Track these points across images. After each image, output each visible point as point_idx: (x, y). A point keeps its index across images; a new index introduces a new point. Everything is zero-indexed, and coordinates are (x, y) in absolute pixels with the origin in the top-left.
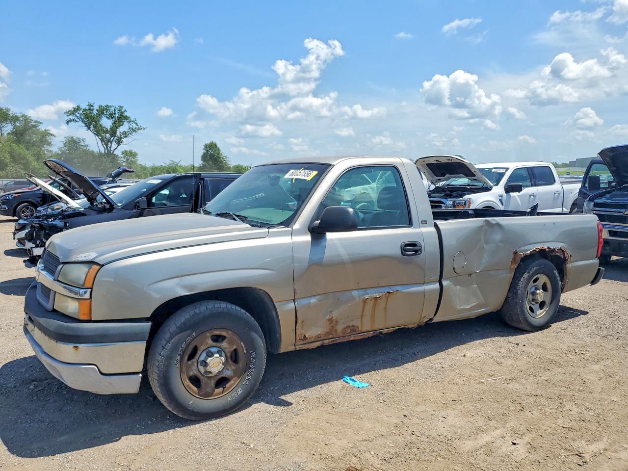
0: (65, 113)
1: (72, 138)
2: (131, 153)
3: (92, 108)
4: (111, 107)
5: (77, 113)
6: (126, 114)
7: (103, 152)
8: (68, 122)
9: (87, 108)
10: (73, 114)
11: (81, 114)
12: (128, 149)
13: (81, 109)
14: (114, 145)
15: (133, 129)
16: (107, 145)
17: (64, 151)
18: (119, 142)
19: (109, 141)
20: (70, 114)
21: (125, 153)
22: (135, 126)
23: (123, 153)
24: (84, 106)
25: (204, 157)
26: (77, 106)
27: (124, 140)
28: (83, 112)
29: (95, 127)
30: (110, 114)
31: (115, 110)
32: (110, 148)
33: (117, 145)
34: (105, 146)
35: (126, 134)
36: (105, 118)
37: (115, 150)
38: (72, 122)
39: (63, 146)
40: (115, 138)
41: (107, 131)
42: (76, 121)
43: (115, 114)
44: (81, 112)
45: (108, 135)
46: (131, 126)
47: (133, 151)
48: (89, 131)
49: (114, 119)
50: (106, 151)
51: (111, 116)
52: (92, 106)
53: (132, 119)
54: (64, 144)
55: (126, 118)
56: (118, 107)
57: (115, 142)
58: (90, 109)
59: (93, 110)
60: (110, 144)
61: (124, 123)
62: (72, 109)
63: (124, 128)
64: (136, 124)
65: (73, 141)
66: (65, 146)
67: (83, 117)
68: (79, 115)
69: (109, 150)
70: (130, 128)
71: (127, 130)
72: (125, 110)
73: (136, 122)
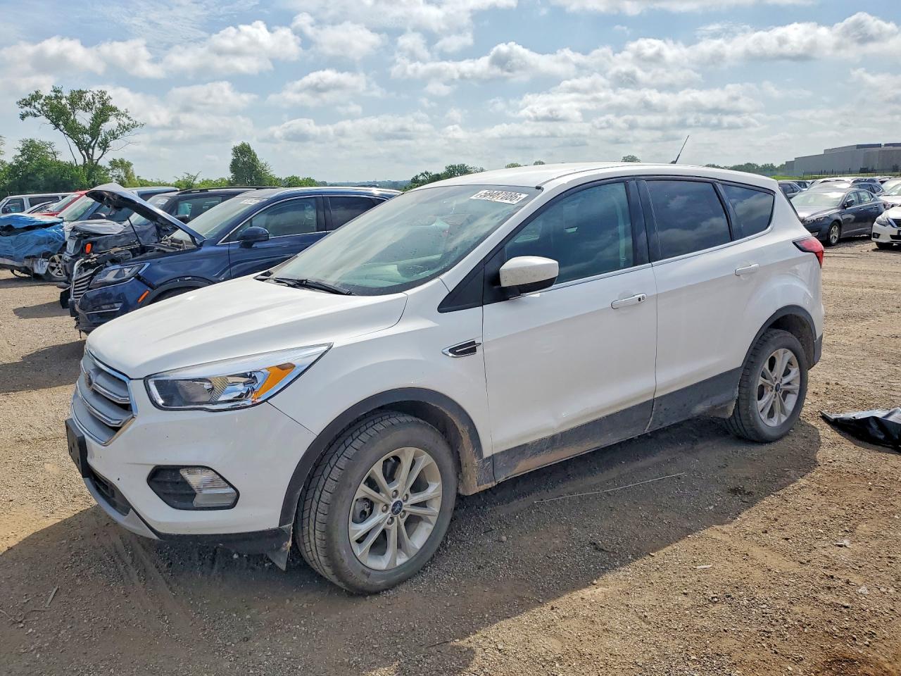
0: (17, 103)
1: (32, 141)
2: (122, 162)
3: (59, 95)
4: (86, 92)
5: (36, 104)
6: (112, 103)
7: (80, 161)
8: (23, 117)
9: (53, 94)
10: (30, 104)
11: (42, 105)
12: (117, 158)
13: (42, 96)
14: (97, 152)
15: (124, 127)
16: (88, 154)
17: (21, 163)
18: (105, 146)
19: (89, 145)
20: (26, 105)
21: (114, 164)
22: (127, 122)
23: (111, 163)
24: (47, 91)
25: (234, 167)
26: (37, 92)
27: (111, 144)
28: (45, 101)
29: (65, 124)
30: (88, 104)
31: (94, 99)
32: (92, 156)
34: (83, 152)
35: (114, 134)
36: (81, 110)
37: (98, 160)
38: (30, 117)
39: (20, 153)
40: (98, 141)
41: (85, 129)
43: (94, 103)
45: (86, 137)
46: (121, 123)
47: (125, 160)
48: (58, 130)
49: (94, 112)
50: (87, 160)
51: (88, 107)
52: (59, 92)
54: (21, 151)
55: (114, 109)
56: (97, 93)
57: (100, 147)
58: (56, 97)
59: (61, 97)
61: (111, 118)
62: (28, 97)
63: (111, 124)
64: (129, 118)
65: (37, 147)
66: (23, 155)
67: (45, 108)
68: (39, 107)
69: (91, 159)
70: (120, 125)
71: (115, 129)
72: (110, 98)
73: (128, 115)
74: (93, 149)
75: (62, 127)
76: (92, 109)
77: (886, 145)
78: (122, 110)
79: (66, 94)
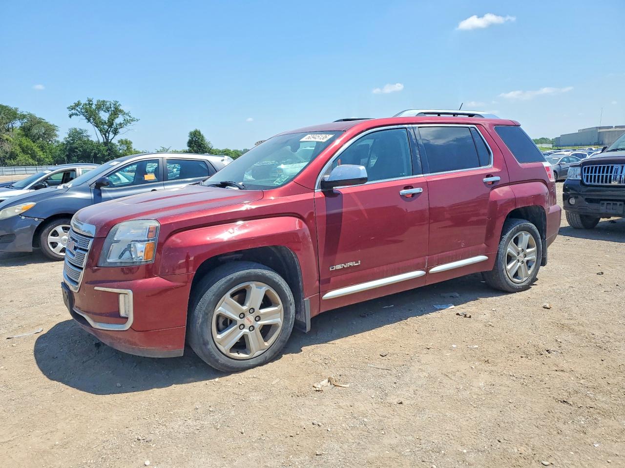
0: (68, 108)
1: (75, 129)
2: (126, 141)
3: (91, 103)
4: (107, 102)
5: (78, 108)
6: (121, 108)
7: (101, 141)
8: (70, 116)
9: (87, 102)
10: (75, 109)
11: (81, 109)
12: (124, 139)
13: (81, 104)
14: (111, 135)
16: (106, 136)
17: (68, 142)
18: (116, 132)
19: (107, 131)
20: (72, 109)
21: (121, 142)
22: (129, 118)
23: (119, 142)
24: (84, 101)
25: (190, 143)
26: (78, 102)
27: (120, 130)
28: (83, 106)
29: (94, 119)
30: (107, 108)
31: (110, 104)
32: (108, 137)
33: (113, 135)
34: (104, 136)
36: (103, 112)
37: (111, 140)
38: (74, 116)
39: (68, 136)
40: (112, 129)
41: (105, 123)
42: (77, 115)
43: (111, 107)
44: (81, 107)
45: (105, 126)
47: (128, 140)
48: (89, 123)
49: (110, 113)
50: (105, 140)
51: (107, 110)
52: (91, 101)
53: (126, 112)
55: (121, 111)
56: (112, 102)
57: (112, 132)
58: (89, 104)
61: (119, 116)
62: (74, 105)
63: (119, 120)
64: (130, 117)
65: (77, 132)
66: (70, 137)
67: (83, 111)
68: (79, 110)
69: (107, 140)
70: (125, 119)
71: (122, 122)
72: (120, 105)
73: (130, 114)
74: (109, 134)
75: (92, 121)
76: (109, 111)
77: (616, 127)
78: (126, 111)
79: (95, 102)
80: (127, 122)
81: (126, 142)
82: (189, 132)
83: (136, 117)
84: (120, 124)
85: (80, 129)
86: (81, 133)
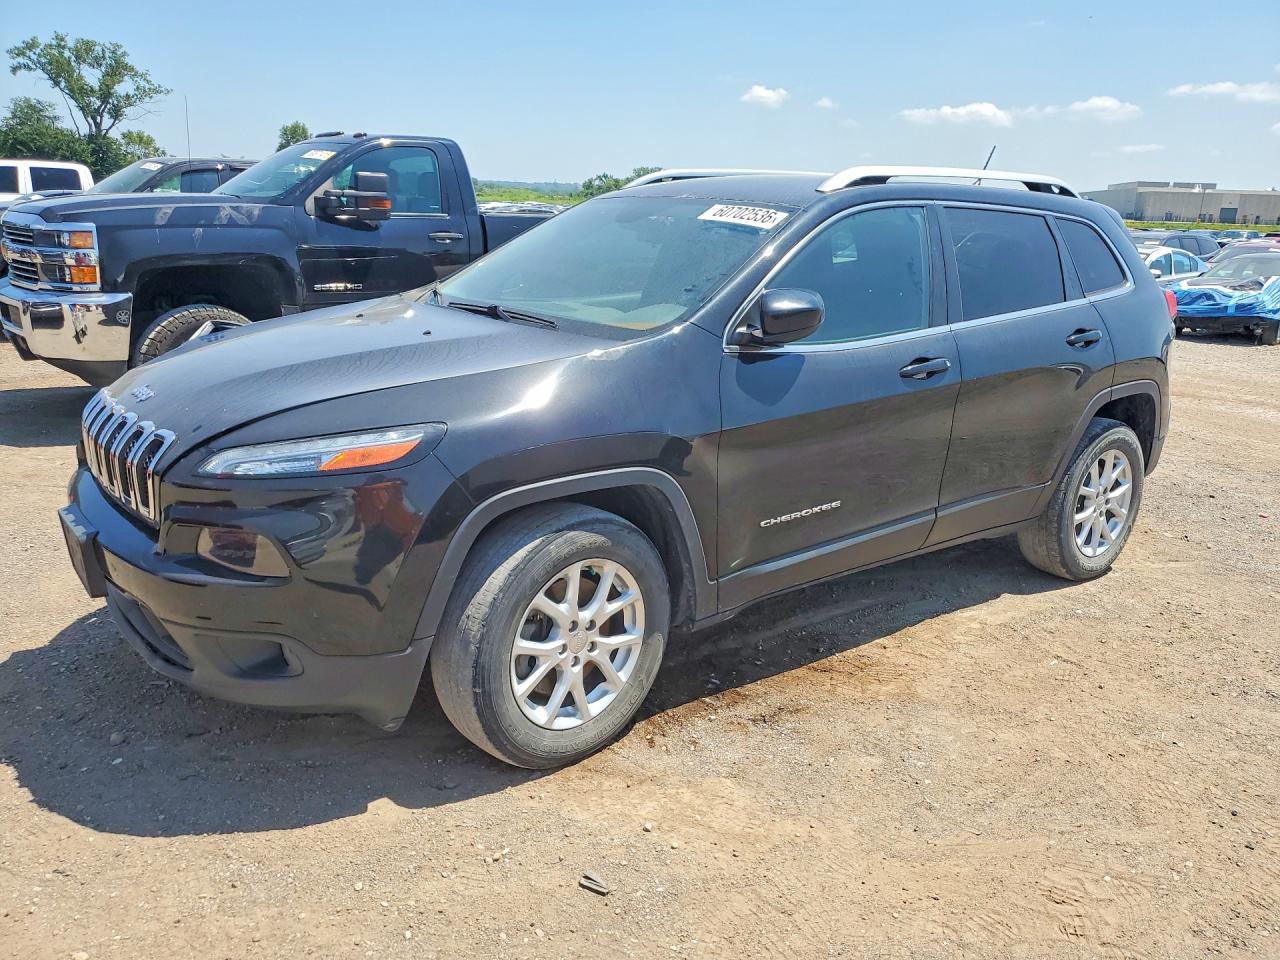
0: (10, 52)
1: (27, 100)
2: (140, 136)
3: (63, 43)
4: (95, 44)
5: (31, 53)
6: (128, 60)
7: (84, 131)
8: (14, 70)
9: (54, 43)
10: (24, 54)
11: (39, 56)
12: (134, 129)
13: (39, 44)
14: (107, 121)
15: (145, 92)
16: (95, 122)
17: (11, 128)
18: (116, 114)
19: (97, 111)
20: (18, 55)
21: (127, 136)
22: (147, 86)
23: (124, 136)
24: (45, 39)
26: (33, 39)
27: (127, 111)
28: (42, 50)
29: (67, 81)
30: (96, 59)
31: (103, 51)
33: (112, 120)
34: (89, 119)
35: (129, 99)
36: (87, 66)
37: (107, 130)
38: (23, 70)
39: (10, 115)
40: (108, 106)
41: (92, 91)
42: (30, 69)
43: (104, 58)
45: (93, 100)
46: (140, 86)
47: (146, 134)
48: (57, 89)
49: (103, 69)
50: (94, 129)
51: (97, 62)
52: (62, 40)
54: (12, 112)
55: (132, 69)
56: (108, 45)
57: (109, 113)
58: (58, 46)
59: (64, 47)
60: (99, 118)
61: (126, 78)
62: (21, 45)
63: (124, 88)
64: (150, 82)
65: (31, 107)
66: (14, 116)
67: (43, 60)
68: (34, 57)
69: (98, 126)
70: (138, 88)
71: (131, 93)
72: (124, 54)
73: (149, 78)
74: (101, 117)
75: (63, 84)
76: (100, 65)
77: (1176, 185)
78: (140, 72)
79: (71, 43)
80: (143, 93)
81: (141, 139)
82: (281, 127)
83: (166, 85)
84: (128, 97)
85: (39, 102)
86: (41, 110)
